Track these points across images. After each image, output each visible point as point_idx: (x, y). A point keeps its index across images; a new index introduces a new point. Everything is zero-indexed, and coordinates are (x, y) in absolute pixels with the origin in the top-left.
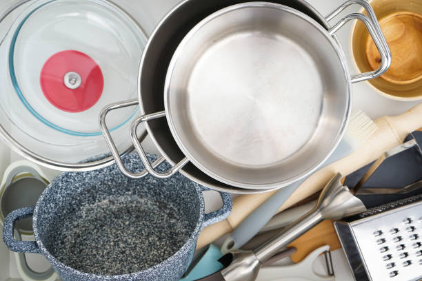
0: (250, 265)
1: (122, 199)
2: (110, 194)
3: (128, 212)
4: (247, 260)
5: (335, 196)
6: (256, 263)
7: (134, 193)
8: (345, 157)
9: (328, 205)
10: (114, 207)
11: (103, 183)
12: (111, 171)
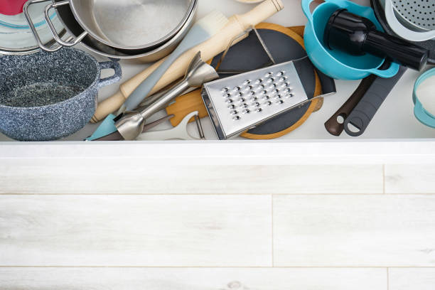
0: (138, 120)
1: (46, 85)
2: (36, 81)
3: (50, 94)
4: (135, 117)
5: (197, 69)
6: (142, 119)
7: (55, 81)
8: (205, 41)
9: (192, 75)
10: (39, 91)
11: (30, 71)
12: (36, 61)
